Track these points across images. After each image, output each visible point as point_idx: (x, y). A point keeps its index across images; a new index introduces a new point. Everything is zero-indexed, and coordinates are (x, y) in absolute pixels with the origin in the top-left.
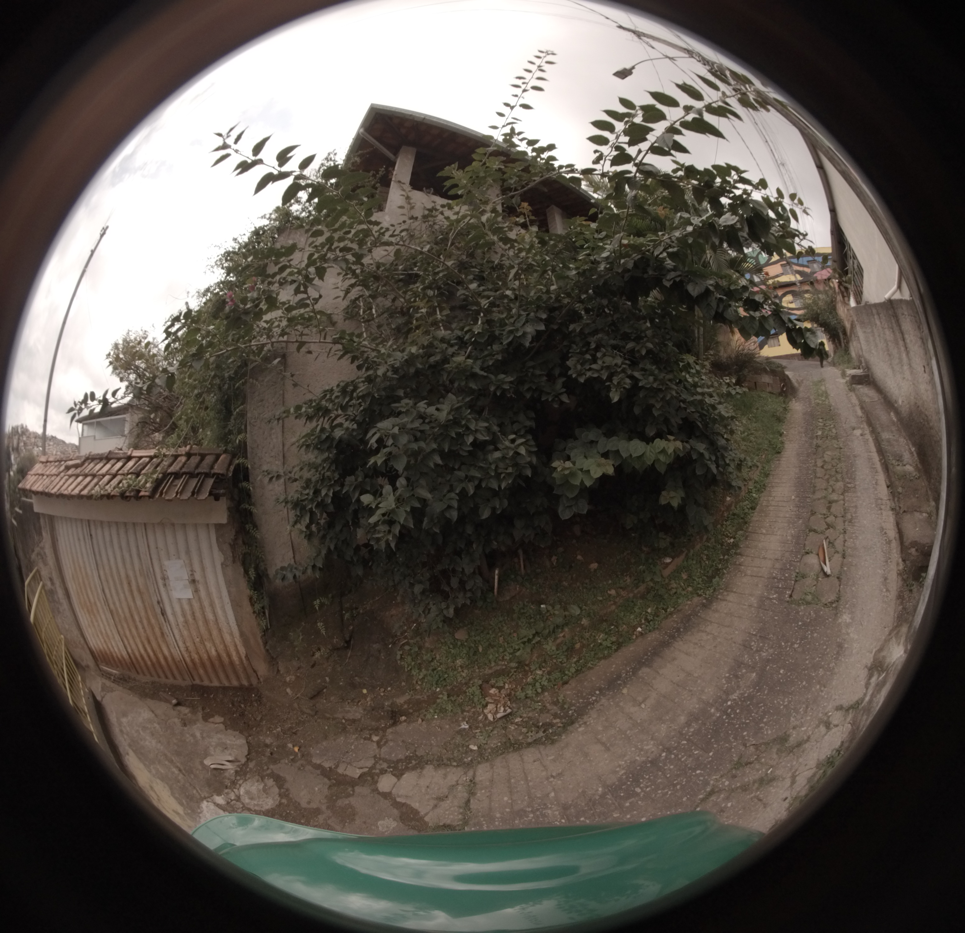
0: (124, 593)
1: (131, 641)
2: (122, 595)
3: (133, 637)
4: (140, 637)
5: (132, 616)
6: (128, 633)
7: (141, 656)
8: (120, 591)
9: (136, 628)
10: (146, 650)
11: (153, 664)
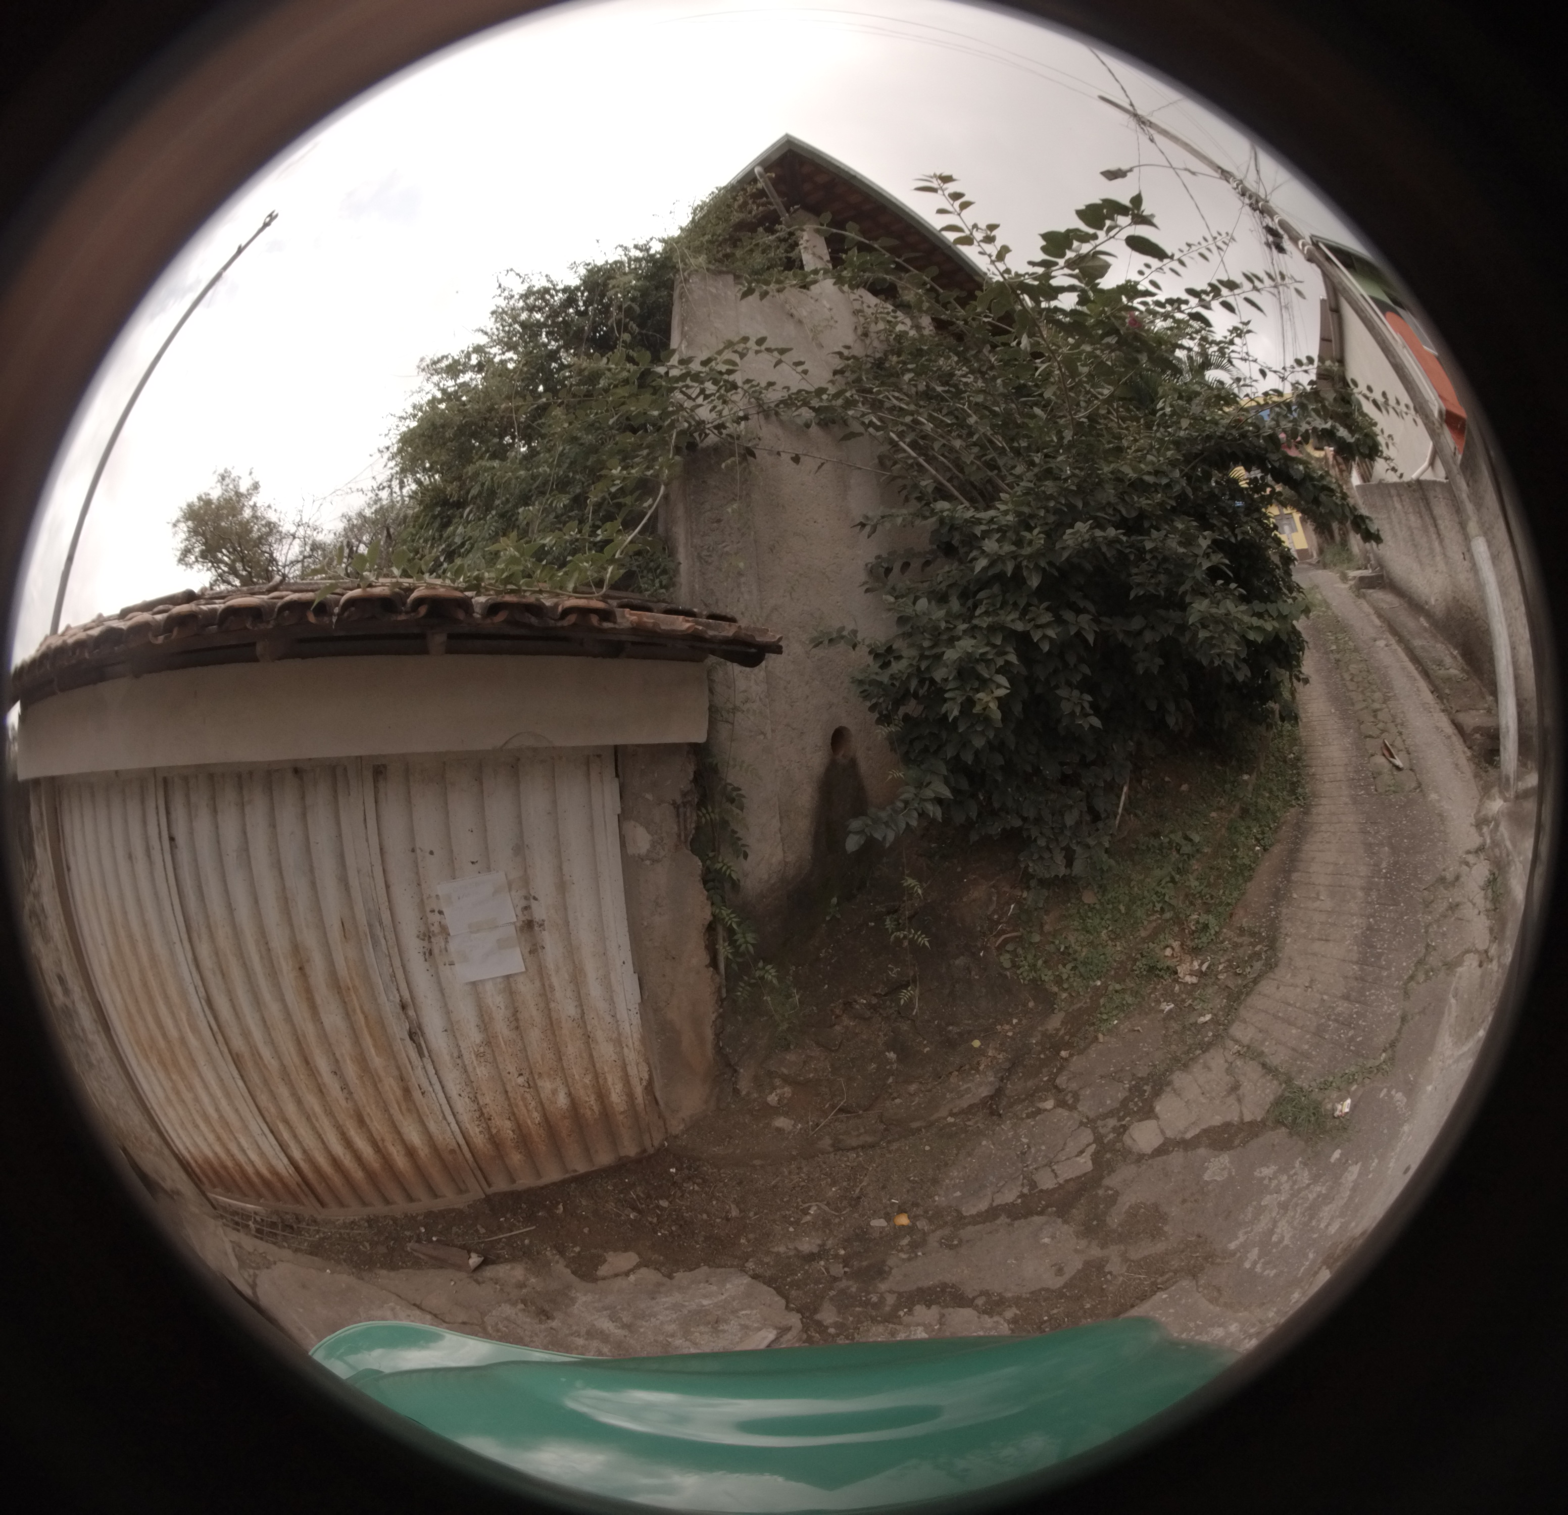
0: (282, 1000)
1: (303, 1131)
2: (274, 1009)
3: (309, 1118)
4: (330, 1113)
5: (307, 1061)
6: (291, 1109)
7: (335, 1162)
8: (267, 995)
9: (321, 1091)
10: (348, 1143)
11: (371, 1175)
